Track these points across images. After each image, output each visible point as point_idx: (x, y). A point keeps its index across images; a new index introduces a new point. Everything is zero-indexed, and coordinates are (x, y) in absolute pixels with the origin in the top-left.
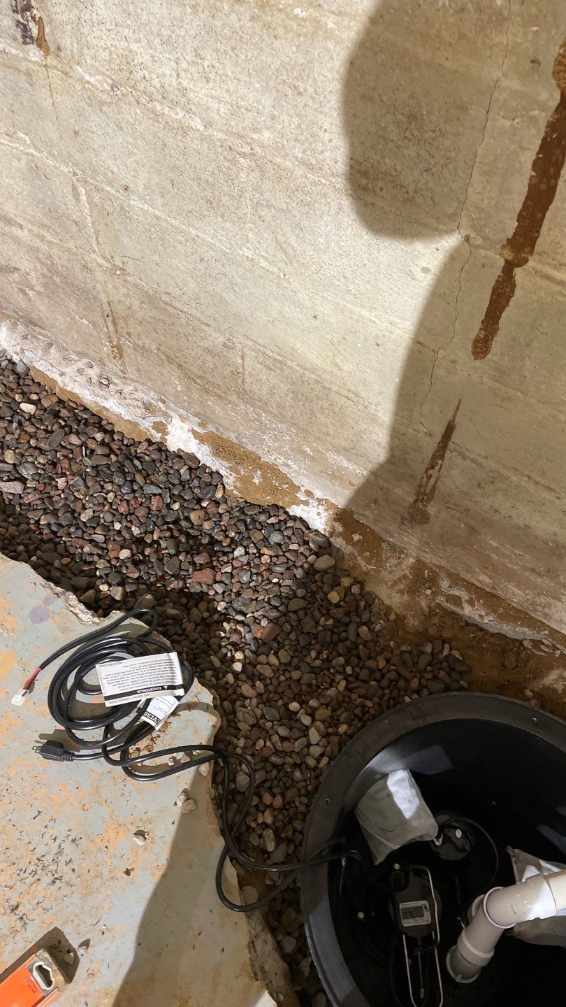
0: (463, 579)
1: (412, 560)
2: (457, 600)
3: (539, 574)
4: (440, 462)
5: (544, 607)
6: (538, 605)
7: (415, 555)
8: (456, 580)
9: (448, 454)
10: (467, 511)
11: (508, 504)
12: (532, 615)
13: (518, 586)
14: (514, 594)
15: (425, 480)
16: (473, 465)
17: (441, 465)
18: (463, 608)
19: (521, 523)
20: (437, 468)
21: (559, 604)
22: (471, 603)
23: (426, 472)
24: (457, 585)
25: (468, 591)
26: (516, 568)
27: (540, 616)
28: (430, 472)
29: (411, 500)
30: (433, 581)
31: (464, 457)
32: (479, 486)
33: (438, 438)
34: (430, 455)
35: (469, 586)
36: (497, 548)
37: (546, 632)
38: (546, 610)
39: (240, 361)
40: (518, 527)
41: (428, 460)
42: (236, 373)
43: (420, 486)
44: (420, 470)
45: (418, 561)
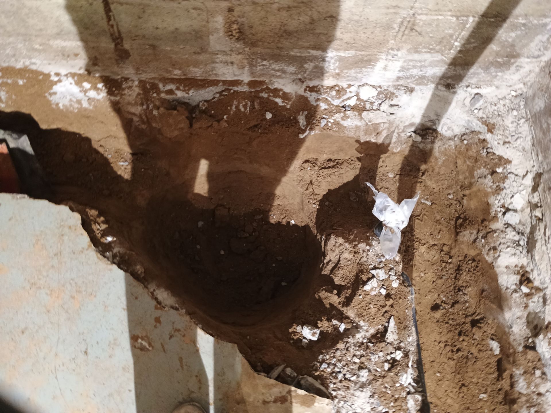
0: (168, 79)
1: (136, 83)
2: (170, 92)
3: (199, 53)
5: (212, 71)
6: (209, 72)
7: (137, 79)
8: (166, 81)
9: (112, 7)
10: (144, 36)
11: (160, 21)
12: (211, 79)
13: (195, 67)
14: (195, 72)
15: (111, 30)
16: (128, 6)
17: (113, 15)
18: (176, 95)
19: (172, 28)
20: (112, 18)
21: (217, 65)
22: (178, 89)
23: (109, 24)
24: (167, 83)
25: (174, 83)
26: (187, 56)
27: (213, 77)
28: (111, 23)
29: (112, 46)
30: (155, 87)
31: (121, 4)
32: (140, 18)
34: (104, 13)
35: (172, 81)
36: (171, 50)
37: (221, 84)
38: (214, 72)
40: (173, 32)
41: (105, 16)
43: (112, 35)
44: (103, 23)
45: (141, 81)
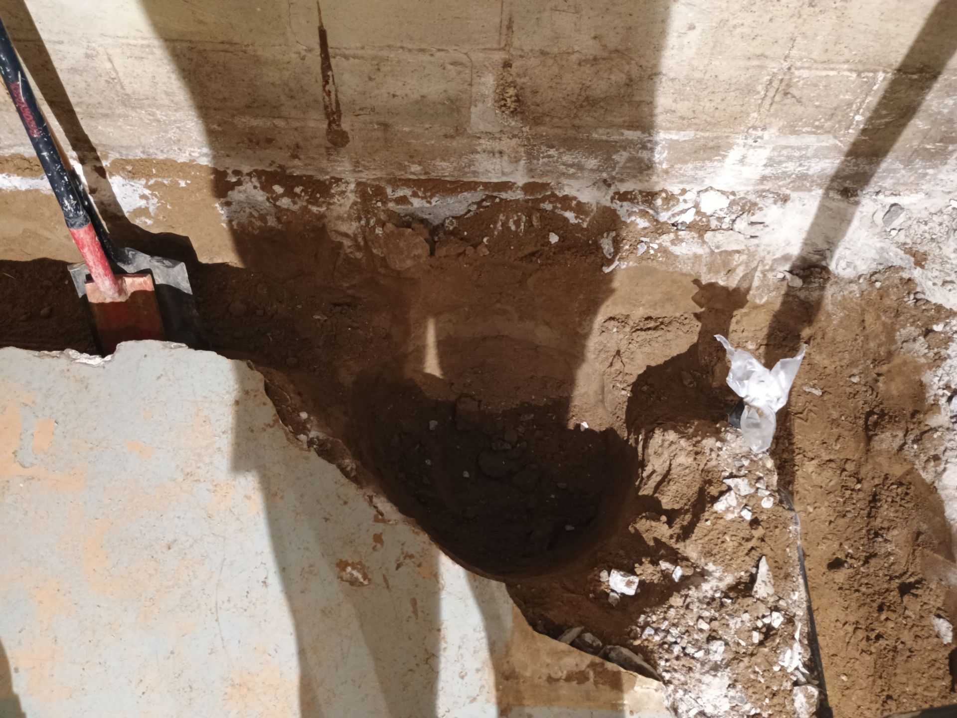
0: (400, 180)
1: (352, 186)
2: (403, 200)
3: (452, 137)
4: (330, 73)
5: (470, 166)
6: (464, 168)
7: (353, 180)
8: (396, 182)
9: (333, 62)
10: (373, 110)
11: (400, 84)
12: (465, 180)
13: (443, 160)
14: (443, 169)
15: (327, 99)
16: (356, 60)
17: (333, 76)
18: (412, 204)
19: (416, 96)
20: (331, 80)
21: (478, 156)
22: (415, 195)
23: (324, 90)
24: (398, 186)
25: (409, 187)
26: (433, 142)
27: (470, 177)
28: (327, 88)
29: (325, 126)
30: (379, 192)
31: (347, 57)
32: (370, 79)
33: (318, 50)
34: (320, 71)
35: (407, 183)
36: (411, 132)
37: (481, 187)
38: (472, 168)
39: (108, 65)
40: (417, 102)
41: (320, 77)
42: (111, 81)
43: (326, 107)
44: (317, 88)
45: (359, 184)
